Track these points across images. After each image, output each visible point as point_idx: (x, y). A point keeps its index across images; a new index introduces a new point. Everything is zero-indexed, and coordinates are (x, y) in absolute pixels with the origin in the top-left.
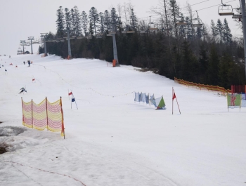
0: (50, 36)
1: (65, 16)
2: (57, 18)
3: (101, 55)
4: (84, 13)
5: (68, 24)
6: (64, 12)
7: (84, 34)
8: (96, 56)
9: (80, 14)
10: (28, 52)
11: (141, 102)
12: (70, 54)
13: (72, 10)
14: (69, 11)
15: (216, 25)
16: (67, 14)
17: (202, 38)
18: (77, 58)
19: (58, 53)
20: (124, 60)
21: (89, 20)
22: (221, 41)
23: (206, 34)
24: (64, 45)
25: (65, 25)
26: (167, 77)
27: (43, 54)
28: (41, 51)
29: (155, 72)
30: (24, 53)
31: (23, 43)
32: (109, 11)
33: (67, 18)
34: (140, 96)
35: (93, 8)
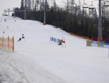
0: (17, 9)
2: (21, 1)
3: (39, 19)
5: (26, 4)
10: (7, 15)
11: (52, 41)
12: (25, 18)
17: (84, 15)
18: (28, 19)
19: (20, 17)
20: (48, 22)
21: (35, 3)
22: (92, 17)
23: (86, 14)
24: (23, 14)
25: (24, 5)
26: (66, 31)
27: (14, 17)
28: (13, 15)
29: (61, 29)
30: (5, 15)
31: (5, 11)
33: (25, 1)
34: (52, 38)
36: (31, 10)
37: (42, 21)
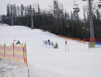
0: (4, 16)
1: (10, 8)
2: (7, 8)
3: (26, 24)
4: (18, 6)
5: (12, 11)
6: (10, 6)
7: (18, 16)
8: (24, 25)
9: (17, 7)
12: (12, 24)
13: (13, 5)
14: (12, 6)
16: (11, 7)
18: (15, 25)
19: (7, 24)
20: (36, 27)
21: (20, 9)
25: (10, 12)
27: (1, 24)
29: (49, 32)
32: (29, 6)
33: (11, 9)
34: (46, 42)
35: (22, 5)
37: (30, 26)
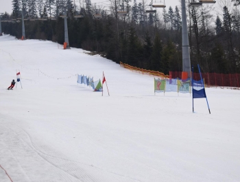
0: (6, 16)
3: (54, 37)
5: (24, 5)
7: (39, 16)
8: (49, 38)
11: (83, 84)
12: (24, 35)
15: (167, 12)
17: (154, 24)
18: (30, 39)
19: (12, 34)
20: (75, 43)
21: (44, 1)
22: (172, 28)
23: (158, 21)
24: (18, 26)
25: (21, 6)
26: (114, 61)
29: (102, 56)
34: (82, 78)
36: (37, 17)
37: (61, 42)
